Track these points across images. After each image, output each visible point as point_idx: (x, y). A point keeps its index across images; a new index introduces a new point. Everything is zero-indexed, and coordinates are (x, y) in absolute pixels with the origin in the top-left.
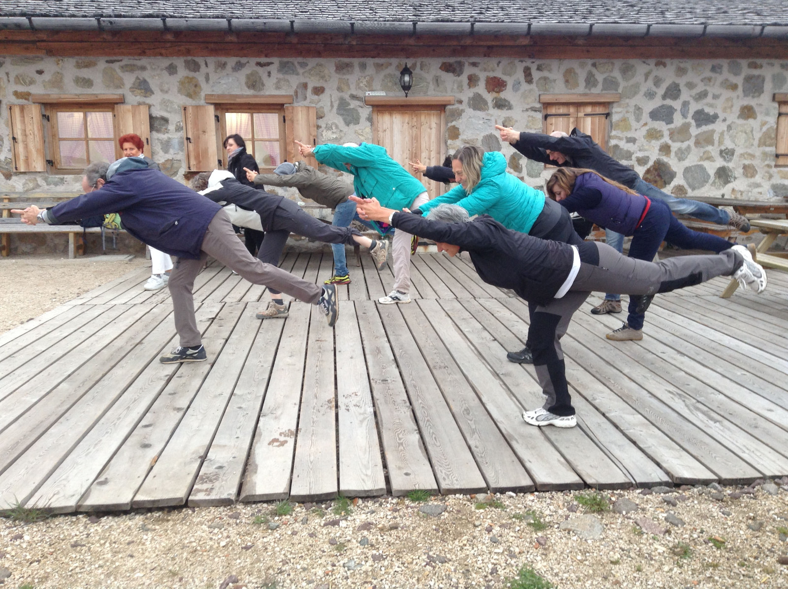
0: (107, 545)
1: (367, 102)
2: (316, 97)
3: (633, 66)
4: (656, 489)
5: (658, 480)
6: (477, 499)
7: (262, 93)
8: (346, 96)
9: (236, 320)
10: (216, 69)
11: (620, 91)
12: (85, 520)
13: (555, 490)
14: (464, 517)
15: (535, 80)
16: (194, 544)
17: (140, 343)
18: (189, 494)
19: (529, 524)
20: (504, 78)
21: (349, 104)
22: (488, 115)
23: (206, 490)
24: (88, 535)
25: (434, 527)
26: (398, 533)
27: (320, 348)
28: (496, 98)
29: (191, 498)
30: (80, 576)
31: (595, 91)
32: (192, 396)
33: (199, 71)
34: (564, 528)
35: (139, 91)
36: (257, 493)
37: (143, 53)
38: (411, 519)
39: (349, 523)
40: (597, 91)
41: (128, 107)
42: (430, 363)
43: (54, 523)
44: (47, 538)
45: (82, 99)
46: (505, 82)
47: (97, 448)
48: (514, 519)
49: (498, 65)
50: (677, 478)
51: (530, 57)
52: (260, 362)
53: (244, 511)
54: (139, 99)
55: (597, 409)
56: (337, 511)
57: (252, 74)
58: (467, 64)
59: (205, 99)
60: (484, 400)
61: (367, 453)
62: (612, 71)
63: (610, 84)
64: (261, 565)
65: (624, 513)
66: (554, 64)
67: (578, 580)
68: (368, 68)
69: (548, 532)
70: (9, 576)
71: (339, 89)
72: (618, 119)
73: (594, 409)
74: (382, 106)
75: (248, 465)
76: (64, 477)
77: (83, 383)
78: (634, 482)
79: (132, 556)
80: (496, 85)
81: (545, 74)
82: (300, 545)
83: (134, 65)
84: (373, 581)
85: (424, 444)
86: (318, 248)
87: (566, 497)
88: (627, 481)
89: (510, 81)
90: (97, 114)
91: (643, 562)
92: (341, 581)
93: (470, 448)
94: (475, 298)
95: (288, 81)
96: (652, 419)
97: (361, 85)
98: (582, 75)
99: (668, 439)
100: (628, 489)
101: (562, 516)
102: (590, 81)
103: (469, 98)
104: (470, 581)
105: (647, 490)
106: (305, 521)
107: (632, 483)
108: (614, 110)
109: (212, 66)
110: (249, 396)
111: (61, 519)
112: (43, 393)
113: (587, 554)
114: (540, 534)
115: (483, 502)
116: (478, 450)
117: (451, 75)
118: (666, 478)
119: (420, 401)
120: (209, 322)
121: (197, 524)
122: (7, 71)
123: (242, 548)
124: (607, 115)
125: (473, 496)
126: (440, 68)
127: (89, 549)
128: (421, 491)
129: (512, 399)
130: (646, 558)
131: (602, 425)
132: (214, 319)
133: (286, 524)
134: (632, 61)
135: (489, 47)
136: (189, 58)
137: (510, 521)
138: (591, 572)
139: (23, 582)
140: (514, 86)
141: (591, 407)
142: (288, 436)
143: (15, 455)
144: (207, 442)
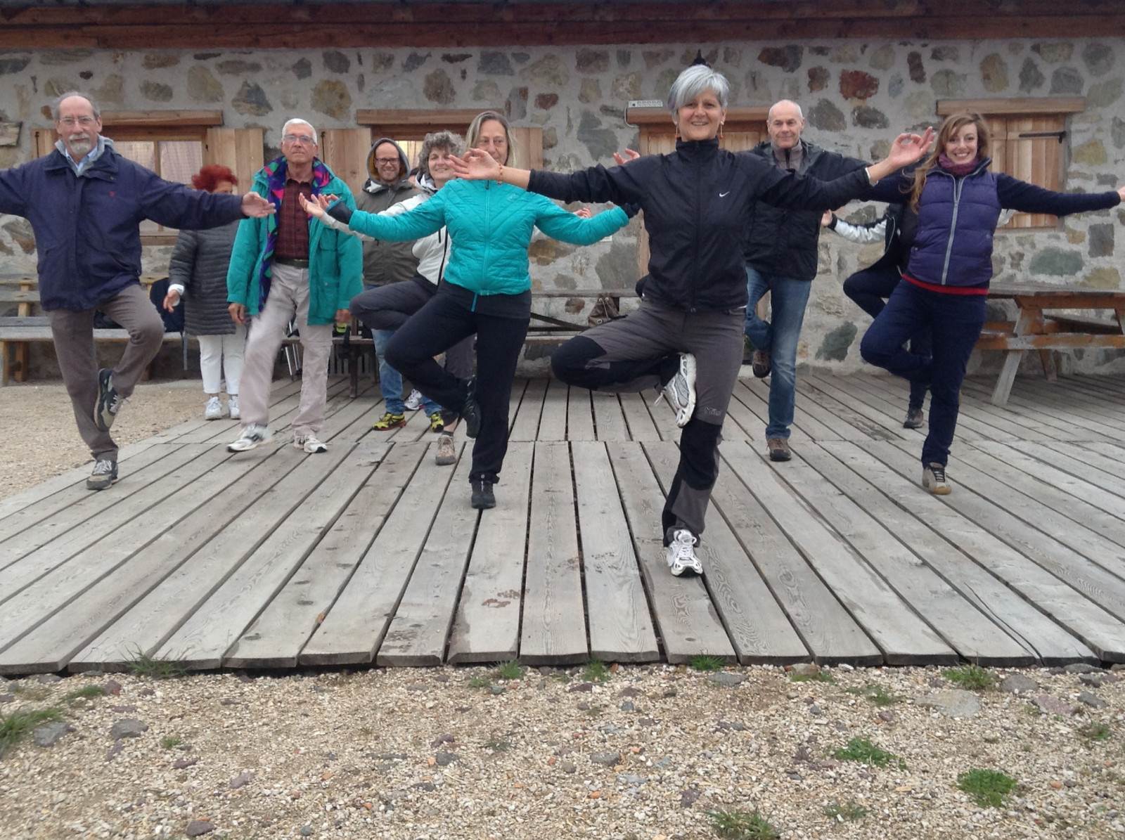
0: (271, 703)
1: (632, 119)
2: (542, 112)
3: (1109, 49)
4: (1072, 667)
5: (1076, 655)
6: (795, 670)
7: (451, 106)
8: (595, 109)
9: (415, 464)
10: (376, 67)
11: (1084, 92)
12: (234, 679)
13: (913, 665)
14: (773, 689)
15: (928, 77)
16: (391, 705)
17: (271, 489)
18: (378, 650)
19: (871, 699)
20: (874, 73)
21: (599, 123)
22: (845, 137)
23: (401, 647)
24: (242, 694)
25: (729, 696)
26: (676, 700)
27: (552, 499)
28: (859, 108)
29: (379, 654)
30: (239, 732)
31: (1037, 93)
32: (363, 551)
33: (347, 71)
34: (920, 703)
35: (248, 106)
36: (473, 651)
37: (256, 42)
38: (695, 688)
39: (605, 689)
40: (1042, 96)
41: (229, 132)
42: (731, 521)
43: (193, 681)
44: (186, 695)
45: (154, 119)
46: (876, 80)
47: (234, 604)
48: (848, 694)
49: (863, 51)
50: (1105, 652)
51: (919, 36)
52: (459, 514)
53: (454, 674)
54: (248, 118)
55: (998, 578)
56: (586, 677)
57: (435, 75)
58: (806, 51)
59: (357, 118)
60: (815, 564)
61: (631, 618)
62: (1069, 58)
63: (1067, 80)
64: (484, 727)
65: (1017, 691)
66: (964, 47)
67: (934, 756)
68: (632, 59)
69: (897, 708)
70: (146, 730)
71: (583, 97)
72: (1081, 142)
73: (993, 578)
74: (657, 125)
75: (455, 623)
76: (196, 632)
77: (196, 535)
78: (1037, 657)
79: (306, 715)
80: (859, 85)
81: (948, 64)
82: (535, 710)
83: (241, 63)
84: (640, 743)
85: (716, 610)
86: (541, 369)
87: (930, 673)
88: (1027, 654)
89: (884, 79)
90: (178, 144)
91: (1035, 742)
92: (596, 744)
93: (788, 616)
94: (814, 440)
95: (496, 86)
96: (1087, 591)
97: (621, 90)
98: (1014, 65)
99: (1105, 613)
100: (1029, 666)
101: (919, 692)
102: (1030, 76)
103: (811, 109)
104: (777, 749)
105: (1058, 669)
106: (541, 687)
107: (1034, 658)
108: (1074, 127)
109: (369, 62)
110: (447, 554)
111: (202, 677)
112: (139, 545)
113: (952, 732)
114: (884, 709)
115: (803, 673)
116: (800, 618)
117: (779, 69)
118: (1087, 653)
119: (713, 564)
120: (373, 467)
121: (391, 686)
122: (33, 75)
123: (456, 710)
124: (1062, 136)
125: (788, 667)
126: (759, 58)
127: (247, 707)
128: (712, 657)
129: (861, 564)
130: (1041, 738)
131: (1001, 596)
132: (379, 463)
133: (515, 689)
134: (1106, 41)
135: (846, 20)
136: (332, 49)
137: (842, 695)
138: (954, 749)
139: (165, 737)
140: (891, 86)
141: (989, 575)
142: (511, 597)
143: (121, 609)
144: (394, 599)
